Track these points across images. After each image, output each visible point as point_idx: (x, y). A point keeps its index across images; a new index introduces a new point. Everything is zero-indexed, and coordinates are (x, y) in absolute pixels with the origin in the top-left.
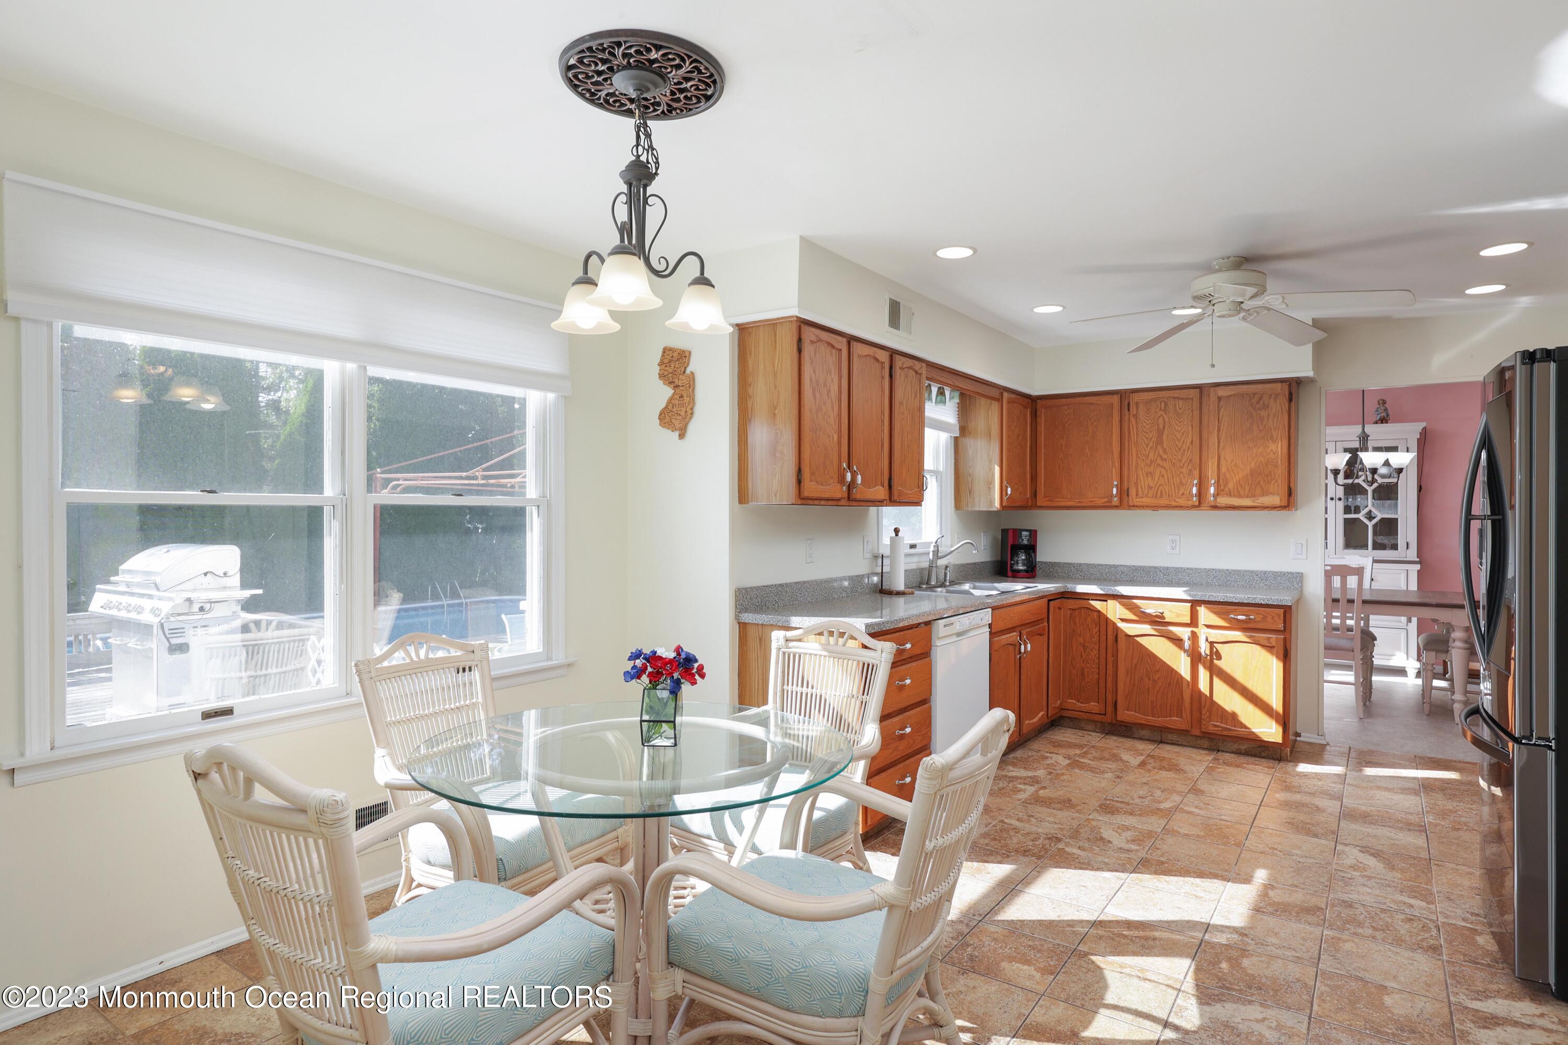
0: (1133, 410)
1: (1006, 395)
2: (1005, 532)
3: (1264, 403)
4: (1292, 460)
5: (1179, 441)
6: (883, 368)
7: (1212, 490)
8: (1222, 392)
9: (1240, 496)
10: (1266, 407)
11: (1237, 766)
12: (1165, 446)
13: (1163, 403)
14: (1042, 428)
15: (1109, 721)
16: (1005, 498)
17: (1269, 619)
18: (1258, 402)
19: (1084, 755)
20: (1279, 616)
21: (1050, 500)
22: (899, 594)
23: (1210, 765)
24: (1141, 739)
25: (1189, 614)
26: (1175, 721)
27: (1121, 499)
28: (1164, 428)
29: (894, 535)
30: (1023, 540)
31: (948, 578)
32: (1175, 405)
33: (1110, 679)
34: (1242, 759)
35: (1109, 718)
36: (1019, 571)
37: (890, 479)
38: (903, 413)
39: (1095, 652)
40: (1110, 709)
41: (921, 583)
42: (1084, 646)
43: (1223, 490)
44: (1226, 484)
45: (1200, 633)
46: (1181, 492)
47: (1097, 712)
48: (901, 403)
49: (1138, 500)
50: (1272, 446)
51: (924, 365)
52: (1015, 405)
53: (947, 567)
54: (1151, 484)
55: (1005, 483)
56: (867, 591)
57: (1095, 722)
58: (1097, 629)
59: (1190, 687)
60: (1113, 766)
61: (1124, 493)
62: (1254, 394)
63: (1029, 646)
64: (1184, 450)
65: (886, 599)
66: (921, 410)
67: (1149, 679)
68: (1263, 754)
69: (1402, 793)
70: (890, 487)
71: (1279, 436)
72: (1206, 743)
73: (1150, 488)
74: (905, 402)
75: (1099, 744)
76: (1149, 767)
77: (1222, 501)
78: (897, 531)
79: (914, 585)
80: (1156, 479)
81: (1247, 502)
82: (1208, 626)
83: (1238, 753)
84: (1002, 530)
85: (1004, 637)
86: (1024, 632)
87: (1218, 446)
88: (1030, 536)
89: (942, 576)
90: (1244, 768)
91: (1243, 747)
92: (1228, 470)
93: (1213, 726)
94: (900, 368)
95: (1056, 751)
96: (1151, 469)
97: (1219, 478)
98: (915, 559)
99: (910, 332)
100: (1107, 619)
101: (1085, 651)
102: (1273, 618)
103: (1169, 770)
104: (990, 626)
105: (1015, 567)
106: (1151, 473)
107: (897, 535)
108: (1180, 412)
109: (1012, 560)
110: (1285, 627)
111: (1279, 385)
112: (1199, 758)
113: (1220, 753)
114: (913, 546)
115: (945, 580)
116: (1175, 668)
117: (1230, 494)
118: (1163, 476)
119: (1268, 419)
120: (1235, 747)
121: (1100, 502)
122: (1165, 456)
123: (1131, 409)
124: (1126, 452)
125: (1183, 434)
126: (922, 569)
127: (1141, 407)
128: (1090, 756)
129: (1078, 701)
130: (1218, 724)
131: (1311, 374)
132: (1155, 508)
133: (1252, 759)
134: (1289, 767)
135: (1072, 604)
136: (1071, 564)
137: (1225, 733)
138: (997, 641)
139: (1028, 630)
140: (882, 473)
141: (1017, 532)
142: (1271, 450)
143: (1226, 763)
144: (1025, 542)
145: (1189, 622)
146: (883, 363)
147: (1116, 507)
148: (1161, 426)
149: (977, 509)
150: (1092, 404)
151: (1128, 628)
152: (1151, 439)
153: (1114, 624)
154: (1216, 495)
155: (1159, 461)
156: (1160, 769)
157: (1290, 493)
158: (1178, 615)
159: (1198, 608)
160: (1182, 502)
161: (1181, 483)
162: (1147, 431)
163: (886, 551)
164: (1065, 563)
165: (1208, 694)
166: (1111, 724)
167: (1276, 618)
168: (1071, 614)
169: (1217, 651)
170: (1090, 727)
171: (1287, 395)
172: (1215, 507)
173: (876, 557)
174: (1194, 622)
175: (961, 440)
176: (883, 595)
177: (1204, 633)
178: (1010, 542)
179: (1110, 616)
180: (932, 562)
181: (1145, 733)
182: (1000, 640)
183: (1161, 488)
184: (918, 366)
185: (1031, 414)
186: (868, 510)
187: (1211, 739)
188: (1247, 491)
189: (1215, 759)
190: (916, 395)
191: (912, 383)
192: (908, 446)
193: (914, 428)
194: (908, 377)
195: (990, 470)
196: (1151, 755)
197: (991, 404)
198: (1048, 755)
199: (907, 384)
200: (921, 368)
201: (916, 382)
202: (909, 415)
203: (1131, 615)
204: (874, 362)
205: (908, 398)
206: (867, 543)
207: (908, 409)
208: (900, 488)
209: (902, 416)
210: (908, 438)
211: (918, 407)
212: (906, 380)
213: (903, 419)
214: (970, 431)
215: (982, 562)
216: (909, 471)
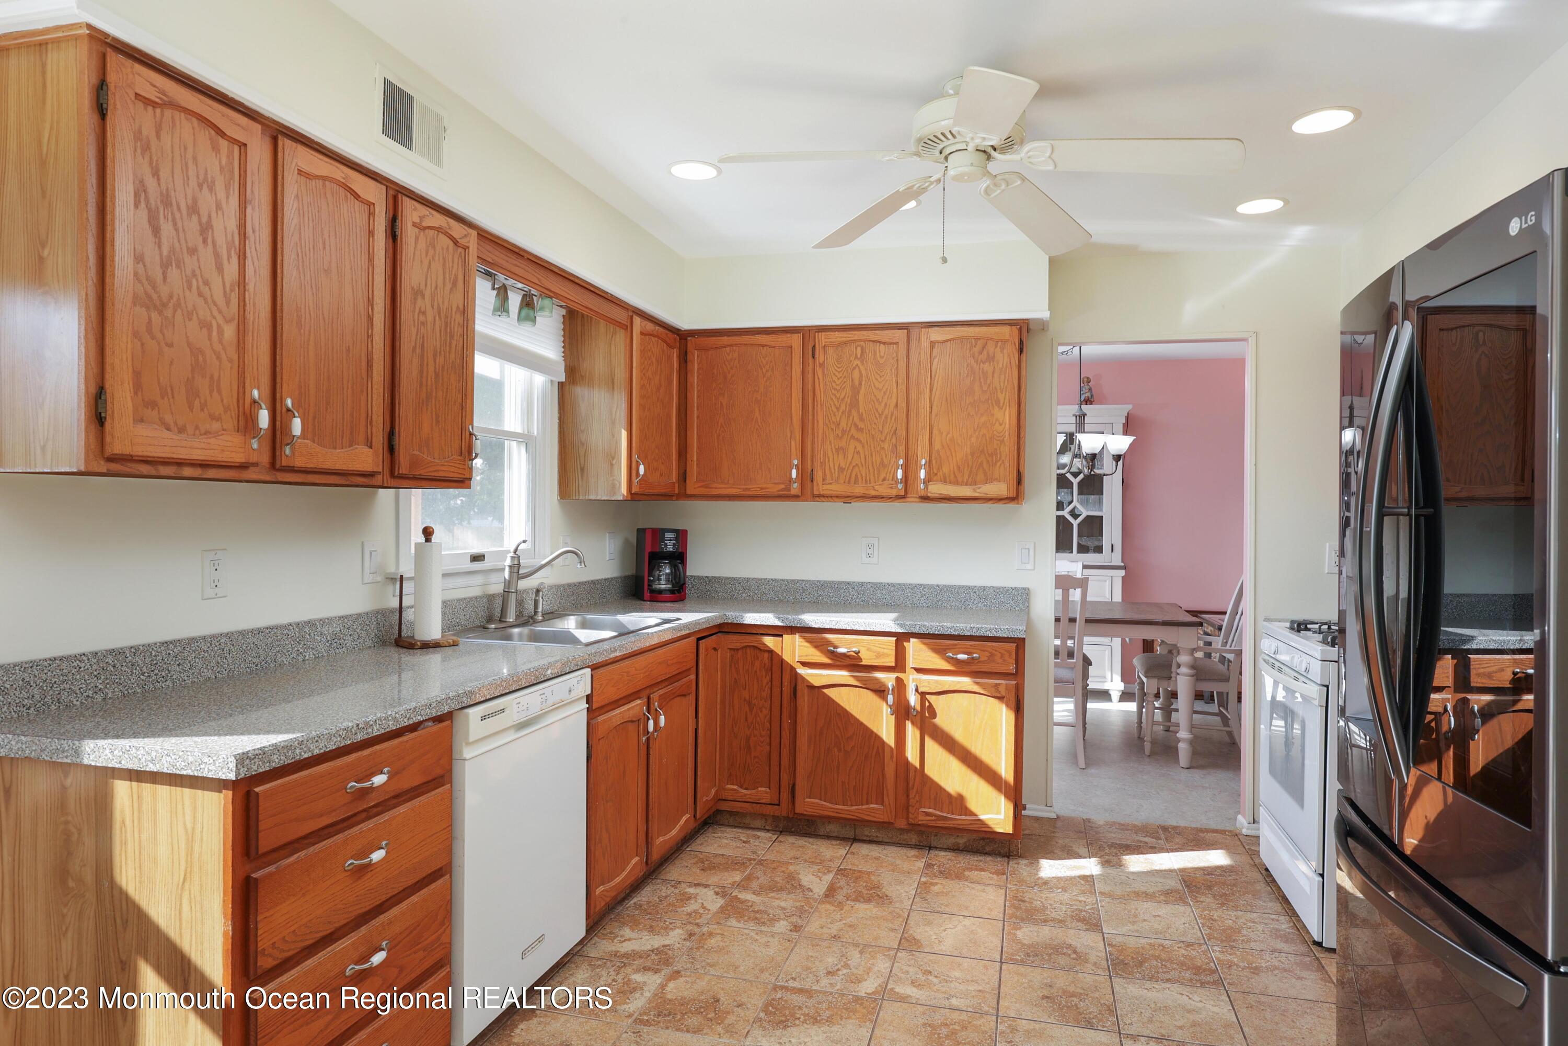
0: (820, 356)
1: (637, 320)
2: (641, 532)
3: (988, 353)
4: (1022, 435)
5: (880, 403)
6: (371, 214)
7: (922, 474)
8: (936, 335)
9: (957, 483)
10: (991, 359)
11: (959, 877)
12: (861, 410)
13: (859, 349)
14: (694, 380)
15: (784, 814)
16: (635, 481)
17: (998, 658)
18: (981, 353)
19: (743, 885)
20: (1009, 652)
21: (706, 487)
22: (429, 646)
23: (923, 879)
24: (828, 837)
25: (893, 653)
26: (874, 810)
27: (802, 486)
28: (860, 384)
29: (422, 539)
30: (666, 545)
31: (540, 609)
32: (875, 352)
33: (785, 752)
34: (964, 860)
35: (783, 811)
36: (660, 592)
37: (391, 435)
38: (424, 313)
39: (766, 711)
40: (785, 796)
41: (490, 620)
42: (749, 703)
43: (936, 474)
44: (940, 467)
45: (908, 680)
46: (882, 476)
47: (768, 801)
48: (418, 293)
49: (825, 487)
50: (998, 414)
51: (474, 233)
52: (654, 339)
53: (538, 591)
54: (843, 465)
55: (635, 457)
56: (369, 643)
57: (764, 816)
58: (768, 678)
59: (894, 759)
60: (786, 902)
61: (807, 477)
62: (977, 339)
63: (662, 719)
64: (886, 417)
65: (408, 658)
66: (466, 313)
67: (839, 750)
68: (988, 849)
69: (1167, 902)
70: (391, 449)
71: (1007, 400)
72: (914, 838)
73: (841, 470)
74: (427, 294)
75: (770, 857)
76: (840, 897)
77: (936, 489)
78: (428, 533)
79: (477, 623)
80: (850, 457)
81: (966, 491)
82: (919, 670)
83: (956, 849)
84: (639, 530)
85: (618, 711)
86: (655, 696)
87: (931, 413)
88: (677, 539)
89: (530, 606)
90: (967, 879)
91: (962, 841)
92: (943, 447)
93: (926, 813)
94: (414, 225)
95: (704, 882)
96: (843, 444)
97: (930, 457)
98: (478, 580)
99: (437, 159)
100: (782, 660)
101: (751, 711)
102: (1002, 656)
103: (868, 901)
104: (589, 698)
105: (656, 586)
106: (842, 448)
107: (428, 540)
108: (882, 361)
109: (650, 574)
110: (1017, 668)
111: (1006, 330)
112: (906, 866)
113: (933, 852)
114: (477, 558)
115: (536, 612)
116: (875, 730)
117: (945, 481)
118: (858, 453)
119: (993, 376)
120: (951, 841)
121: (774, 489)
122: (861, 425)
123: (817, 356)
124: (810, 418)
125: (885, 393)
126: (491, 598)
127: (830, 351)
128: (755, 885)
129: (741, 787)
130: (931, 810)
131: (1045, 314)
132: (847, 498)
133: (974, 859)
134: (1021, 867)
135: (735, 641)
136: (735, 579)
137: (940, 824)
138: (604, 721)
139: (661, 692)
140: (369, 420)
141: (658, 534)
142: (997, 420)
143: (945, 874)
144: (670, 548)
145: (893, 664)
146: (370, 205)
147: (795, 497)
148: (857, 383)
149: (592, 497)
150: (763, 346)
151: (812, 675)
152: (843, 399)
153: (793, 669)
154: (927, 481)
155: (853, 431)
156: (856, 900)
157: (1019, 480)
158: (879, 655)
159: (905, 644)
160: (883, 490)
161: (882, 463)
162: (838, 388)
163: (407, 568)
164: (727, 578)
165: (917, 765)
166: (787, 818)
167: (1007, 657)
168: (732, 657)
169: (931, 705)
170: (759, 823)
171: (1017, 344)
172: (925, 499)
173: (393, 580)
174: (899, 665)
175: (567, 387)
176: (401, 650)
177: (913, 680)
178: (648, 549)
179: (787, 657)
180: (508, 584)
181: (832, 828)
182: (610, 719)
183: (856, 469)
184: (457, 230)
185: (679, 357)
186: (375, 494)
187: (921, 833)
188: (966, 477)
189: (929, 866)
190: (454, 284)
191: (444, 259)
192: (437, 375)
193: (450, 344)
194: (434, 247)
195: (613, 436)
196: (841, 870)
197: (614, 333)
198: (691, 890)
199: (433, 259)
200: (466, 236)
201: (456, 260)
202: (437, 318)
203: (818, 657)
204: (346, 196)
205: (436, 288)
206: (371, 553)
207: (436, 307)
208: (417, 453)
209: (422, 318)
210: (435, 361)
211: (461, 307)
212: (431, 252)
213: (423, 323)
214: (583, 374)
215: (605, 579)
216: (438, 422)
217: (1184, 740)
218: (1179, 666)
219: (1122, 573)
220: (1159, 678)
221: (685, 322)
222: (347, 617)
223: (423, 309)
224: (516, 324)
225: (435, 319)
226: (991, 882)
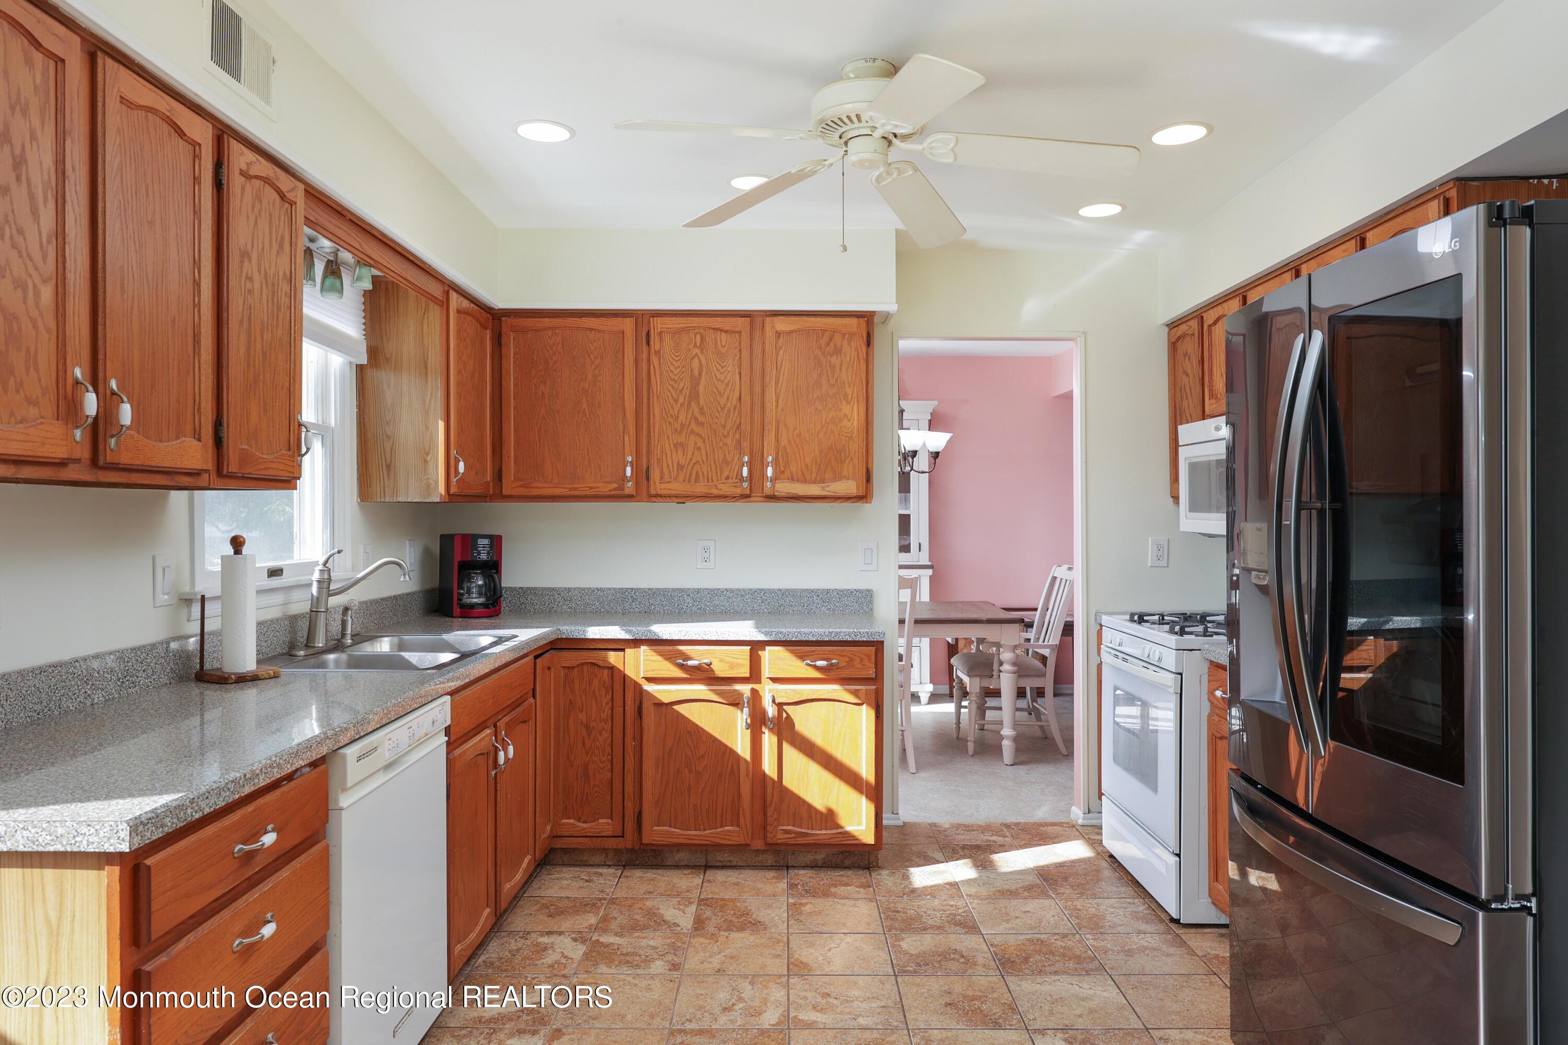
0: (655, 344)
1: (454, 296)
2: (447, 540)
3: (835, 345)
4: (870, 431)
5: (722, 396)
6: (196, 157)
7: (770, 472)
8: (782, 325)
9: (805, 481)
10: (838, 351)
11: (826, 894)
12: (702, 402)
13: (698, 337)
14: (510, 365)
15: (629, 846)
16: (454, 480)
17: (857, 663)
18: (828, 344)
19: (603, 926)
20: (868, 656)
21: (526, 486)
22: (243, 679)
23: (791, 901)
24: (677, 867)
25: (748, 663)
26: (729, 833)
27: (637, 484)
28: (700, 374)
29: (230, 551)
30: (479, 553)
31: (349, 631)
32: (716, 340)
33: (629, 778)
34: (826, 877)
35: (628, 842)
36: (472, 606)
37: (218, 425)
38: (251, 279)
39: (606, 735)
40: (630, 825)
41: (292, 646)
42: (587, 727)
43: (783, 472)
44: (787, 465)
45: (764, 691)
46: (725, 474)
47: (610, 833)
48: (245, 255)
49: (663, 486)
50: (846, 409)
51: (301, 187)
52: (469, 318)
53: (346, 609)
54: (682, 462)
55: (453, 452)
56: (164, 680)
57: (604, 850)
58: (609, 696)
59: (750, 776)
60: (654, 940)
61: (643, 475)
62: (824, 331)
63: (511, 749)
64: (729, 411)
65: (212, 693)
66: (293, 281)
67: (690, 771)
68: (847, 862)
69: (1032, 898)
70: (218, 442)
71: (855, 395)
72: (770, 859)
73: (680, 467)
74: (254, 256)
75: (620, 894)
76: (711, 928)
77: (783, 488)
78: (237, 543)
79: (279, 650)
80: (690, 454)
81: (815, 490)
82: (774, 680)
83: (814, 866)
84: (442, 536)
85: (471, 743)
86: (501, 724)
87: (777, 407)
88: (491, 545)
89: (335, 628)
90: (835, 895)
91: (820, 857)
92: (789, 442)
93: (784, 831)
94: (242, 173)
95: (555, 929)
96: (682, 439)
97: (777, 454)
98: (278, 598)
99: (266, 96)
100: (625, 676)
101: (589, 735)
102: (862, 660)
103: (742, 929)
104: (448, 731)
105: (467, 600)
106: (681, 444)
107: (238, 552)
108: (723, 351)
109: (460, 587)
110: (876, 672)
111: (854, 321)
112: (769, 888)
113: (792, 872)
114: (275, 573)
115: (343, 635)
116: (729, 744)
117: (792, 479)
118: (699, 449)
119: (841, 370)
120: (809, 858)
121: (605, 489)
122: (702, 419)
123: (652, 343)
124: (645, 410)
125: (727, 385)
126: (293, 619)
127: (667, 338)
128: (614, 925)
129: (579, 821)
130: (790, 828)
131: (892, 307)
132: (682, 498)
133: (836, 874)
134: (885, 878)
135: (570, 658)
136: (553, 589)
137: (800, 841)
138: (460, 755)
139: (507, 719)
140: (197, 409)
141: (470, 540)
142: (845, 415)
143: (812, 893)
144: (484, 556)
145: (748, 675)
146: (195, 144)
147: (630, 497)
148: (696, 372)
149: (401, 499)
150: (591, 330)
151: (658, 691)
152: (681, 391)
153: (637, 686)
154: (774, 480)
155: (693, 426)
156: (728, 929)
157: (868, 479)
158: (732, 666)
159: (760, 652)
160: (726, 489)
161: (725, 460)
162: (676, 378)
163: (208, 585)
164: (544, 589)
165: (775, 777)
166: (632, 851)
167: (866, 662)
168: (566, 676)
169: (788, 715)
170: (597, 859)
171: (865, 337)
172: (772, 498)
173: (187, 601)
174: (755, 675)
175: (369, 372)
176: (205, 686)
177: (770, 690)
178: (458, 558)
179: (630, 672)
180: (316, 601)
181: (682, 857)
182: (465, 752)
183: (697, 467)
184: (284, 181)
185: (492, 339)
186: (166, 497)
187: (777, 852)
188: (814, 475)
189: (792, 886)
190: (281, 246)
191: (270, 215)
192: (264, 353)
193: (277, 317)
194: (261, 202)
195: (427, 429)
196: (703, 900)
197: (427, 310)
198: (545, 940)
199: (260, 215)
200: (293, 189)
201: (282, 218)
202: (264, 286)
203: (669, 670)
204: (170, 133)
205: (263, 249)
206: (164, 570)
207: (262, 272)
208: (246, 447)
209: (249, 285)
210: (262, 338)
211: (288, 273)
212: (257, 207)
213: (250, 291)
214: (388, 356)
215: (408, 594)
216: (265, 410)
217: (1008, 737)
218: (1001, 664)
219: (930, 572)
220: (981, 676)
221: (500, 300)
222: (139, 648)
223: (250, 275)
224: (319, 295)
225: (262, 288)
226: (860, 896)
